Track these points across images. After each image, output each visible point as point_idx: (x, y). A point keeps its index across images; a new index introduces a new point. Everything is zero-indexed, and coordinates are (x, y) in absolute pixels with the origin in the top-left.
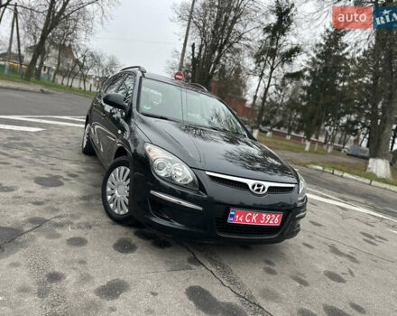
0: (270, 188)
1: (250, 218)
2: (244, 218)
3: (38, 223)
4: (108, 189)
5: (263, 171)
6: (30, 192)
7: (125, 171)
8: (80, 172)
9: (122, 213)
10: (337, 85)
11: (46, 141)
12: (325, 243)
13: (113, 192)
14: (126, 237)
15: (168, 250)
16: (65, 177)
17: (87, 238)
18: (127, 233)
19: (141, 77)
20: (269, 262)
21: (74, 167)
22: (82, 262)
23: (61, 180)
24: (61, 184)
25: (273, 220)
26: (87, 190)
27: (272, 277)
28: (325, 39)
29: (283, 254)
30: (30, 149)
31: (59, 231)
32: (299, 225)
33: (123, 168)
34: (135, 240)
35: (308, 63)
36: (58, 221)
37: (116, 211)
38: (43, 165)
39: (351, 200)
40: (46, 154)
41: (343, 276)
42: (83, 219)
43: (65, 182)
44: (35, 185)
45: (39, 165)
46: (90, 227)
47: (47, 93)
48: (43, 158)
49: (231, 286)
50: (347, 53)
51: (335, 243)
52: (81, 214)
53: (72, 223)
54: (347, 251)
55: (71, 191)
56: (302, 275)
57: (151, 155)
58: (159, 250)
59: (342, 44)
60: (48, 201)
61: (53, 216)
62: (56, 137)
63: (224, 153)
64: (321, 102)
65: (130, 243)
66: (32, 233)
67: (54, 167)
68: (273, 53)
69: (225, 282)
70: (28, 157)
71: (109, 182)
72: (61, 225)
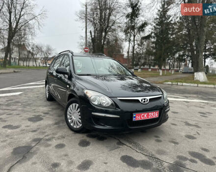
0: (150, 99)
1: (143, 116)
2: (140, 117)
3: (38, 141)
4: (68, 117)
5: (142, 91)
6: (28, 126)
7: (75, 106)
8: (49, 111)
9: (78, 127)
10: (169, 38)
11: (26, 98)
12: (181, 121)
13: (71, 117)
14: (83, 139)
15: (106, 141)
16: (43, 115)
17: (64, 143)
18: (83, 137)
19: (72, 56)
20: (157, 137)
21: (45, 109)
22: (66, 155)
23: (41, 117)
24: (41, 119)
25: (155, 115)
26: (56, 120)
27: (160, 143)
28: (158, 15)
29: (162, 131)
30: (20, 104)
31: (49, 143)
32: (167, 115)
33: (74, 104)
34: (88, 139)
35: (152, 29)
36: (47, 138)
37: (75, 127)
38: (29, 111)
39: (190, 97)
40: (29, 105)
41: (195, 136)
42: (59, 134)
43: (44, 118)
44: (29, 122)
45: (27, 111)
46: (64, 137)
47: (18, 72)
48: (28, 107)
49: (141, 152)
50: (172, 20)
51: (187, 120)
52: (57, 132)
53: (54, 138)
54: (194, 123)
55: (48, 121)
56: (174, 139)
57: (88, 95)
58: (101, 142)
59: (168, 16)
60: (39, 129)
61: (44, 136)
62: (30, 95)
63: (120, 86)
64: (163, 48)
65: (86, 141)
66: (37, 146)
67: (36, 111)
68: (133, 28)
69: (138, 150)
70: (20, 109)
71: (68, 113)
72: (49, 140)
